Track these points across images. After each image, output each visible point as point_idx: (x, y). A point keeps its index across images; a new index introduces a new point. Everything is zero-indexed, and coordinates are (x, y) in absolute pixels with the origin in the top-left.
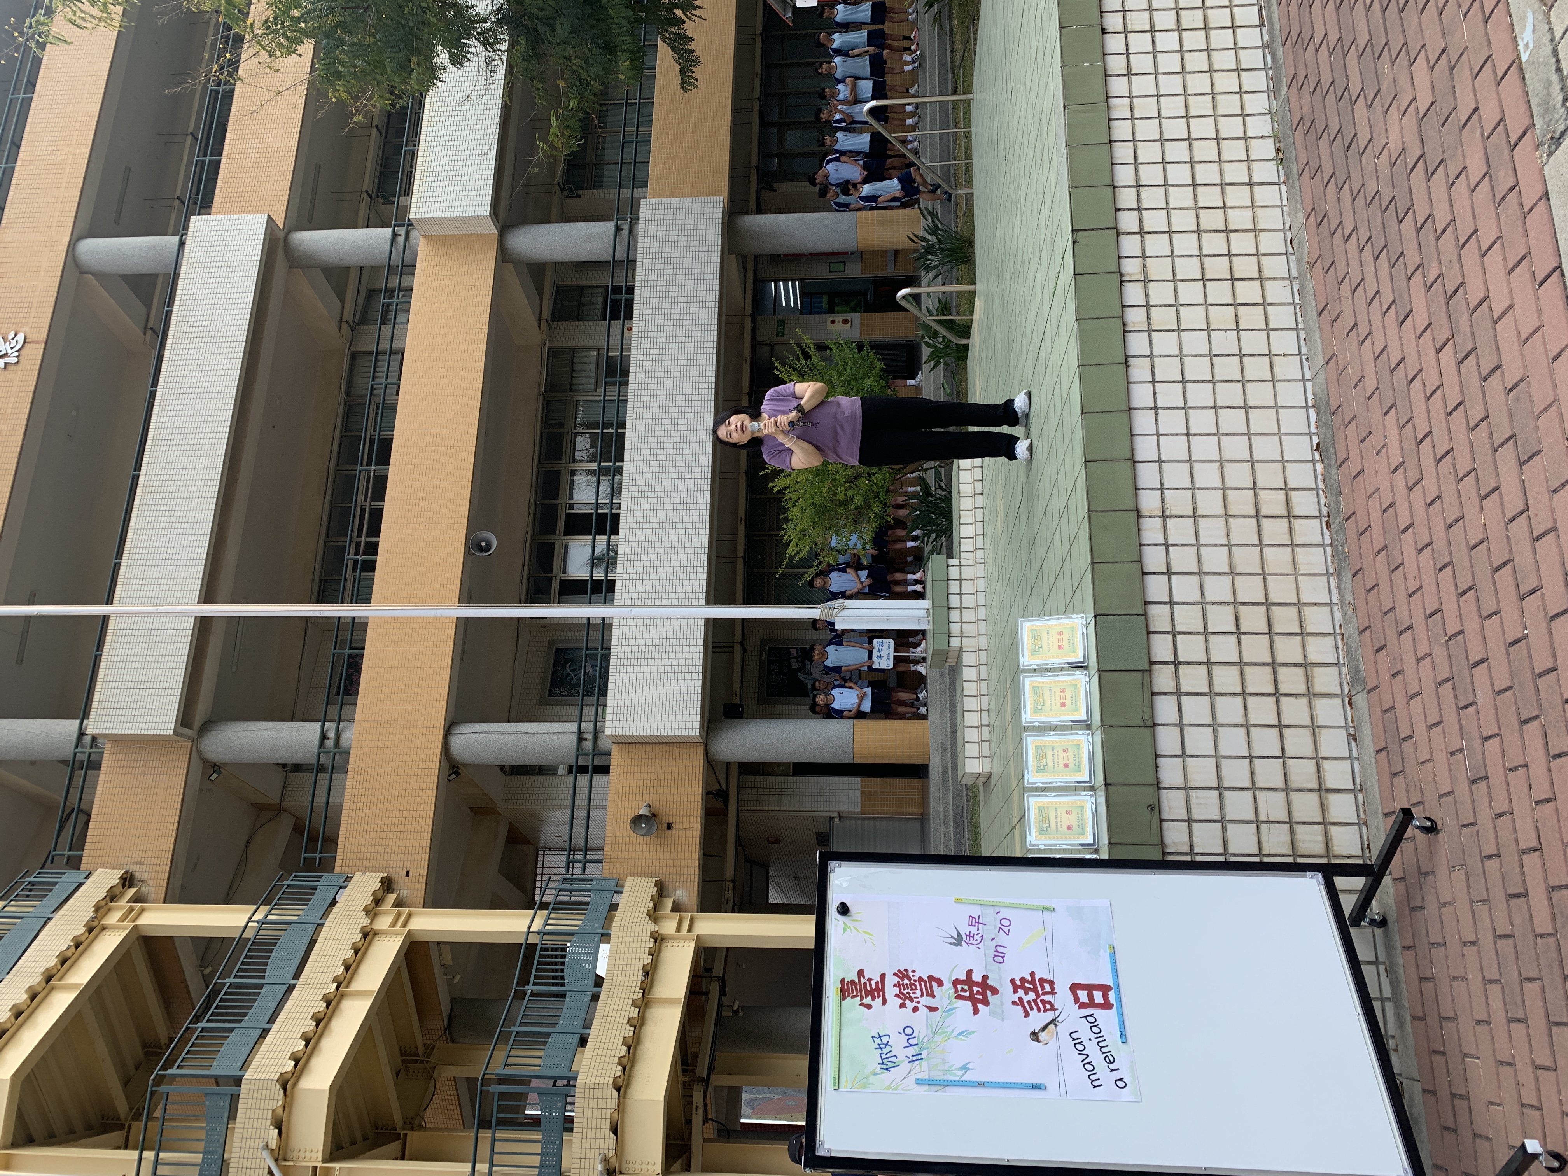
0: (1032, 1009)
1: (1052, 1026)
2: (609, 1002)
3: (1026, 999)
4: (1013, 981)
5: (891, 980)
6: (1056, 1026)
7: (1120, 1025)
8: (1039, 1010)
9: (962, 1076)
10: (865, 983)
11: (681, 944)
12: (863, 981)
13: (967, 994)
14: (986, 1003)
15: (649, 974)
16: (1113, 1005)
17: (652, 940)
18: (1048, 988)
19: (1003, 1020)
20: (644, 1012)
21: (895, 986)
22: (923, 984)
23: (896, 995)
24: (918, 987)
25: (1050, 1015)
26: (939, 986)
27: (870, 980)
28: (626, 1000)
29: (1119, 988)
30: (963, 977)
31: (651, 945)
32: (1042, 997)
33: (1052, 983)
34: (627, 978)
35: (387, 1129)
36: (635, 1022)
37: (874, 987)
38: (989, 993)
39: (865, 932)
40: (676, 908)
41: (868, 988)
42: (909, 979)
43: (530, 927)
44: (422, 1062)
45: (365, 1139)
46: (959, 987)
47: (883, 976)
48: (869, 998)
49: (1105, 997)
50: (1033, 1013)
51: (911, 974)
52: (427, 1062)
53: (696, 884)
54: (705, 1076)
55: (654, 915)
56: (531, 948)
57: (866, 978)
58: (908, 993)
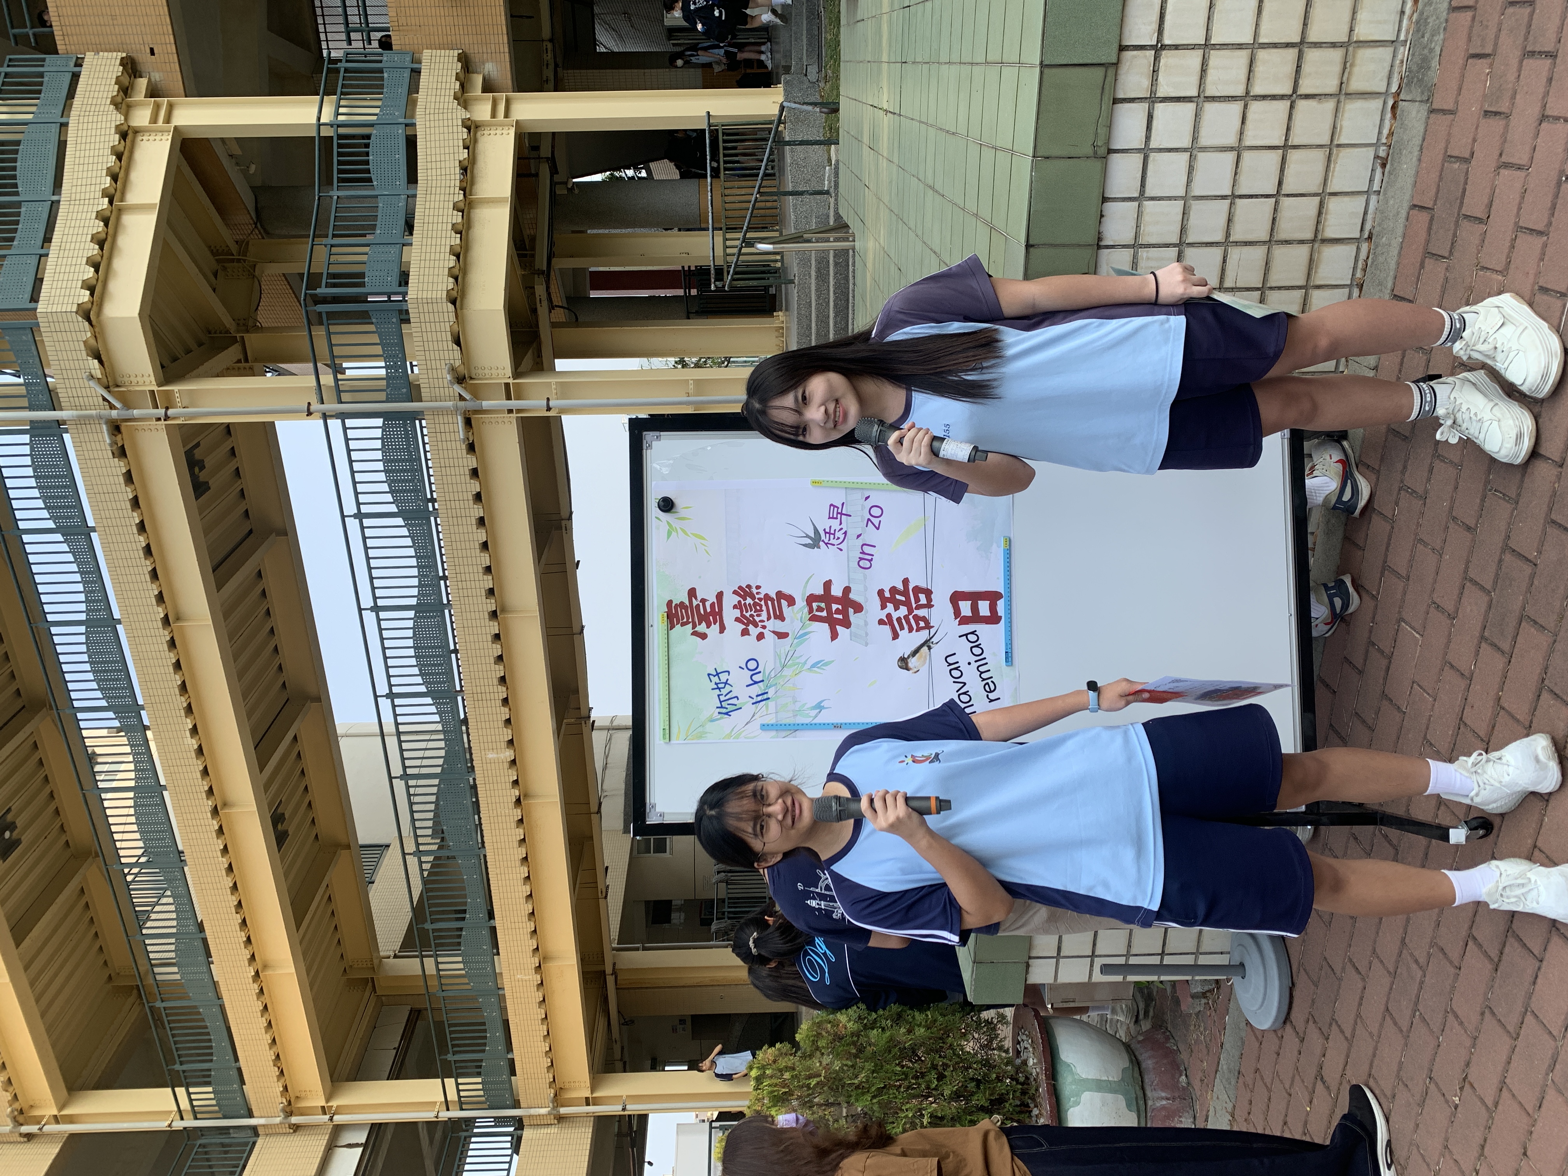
0: (902, 628)
1: (925, 648)
2: (427, 206)
3: (895, 615)
4: (881, 593)
5: (730, 600)
6: (930, 648)
7: (1006, 644)
8: (911, 630)
9: (816, 716)
10: (698, 605)
11: (499, 132)
12: (695, 603)
13: (824, 614)
14: (847, 624)
15: (467, 170)
16: (1001, 617)
17: (465, 130)
18: (923, 599)
19: (867, 644)
20: (469, 213)
21: (735, 607)
22: (769, 603)
23: (737, 619)
24: (764, 608)
25: (924, 635)
26: (789, 606)
27: (703, 601)
28: (446, 203)
29: (1010, 597)
30: (820, 591)
31: (465, 136)
32: (916, 612)
33: (928, 593)
34: (443, 177)
35: (220, 333)
36: (460, 227)
37: (709, 610)
38: (851, 611)
39: (696, 535)
40: (488, 87)
41: (702, 612)
42: (753, 598)
43: (319, 119)
44: (239, 261)
45: (200, 344)
46: (815, 605)
47: (720, 596)
48: (704, 624)
49: (993, 608)
50: (904, 634)
51: (754, 591)
52: (245, 261)
53: (507, 55)
54: (545, 268)
55: (463, 98)
56: (327, 141)
57: (699, 599)
58: (752, 616)
